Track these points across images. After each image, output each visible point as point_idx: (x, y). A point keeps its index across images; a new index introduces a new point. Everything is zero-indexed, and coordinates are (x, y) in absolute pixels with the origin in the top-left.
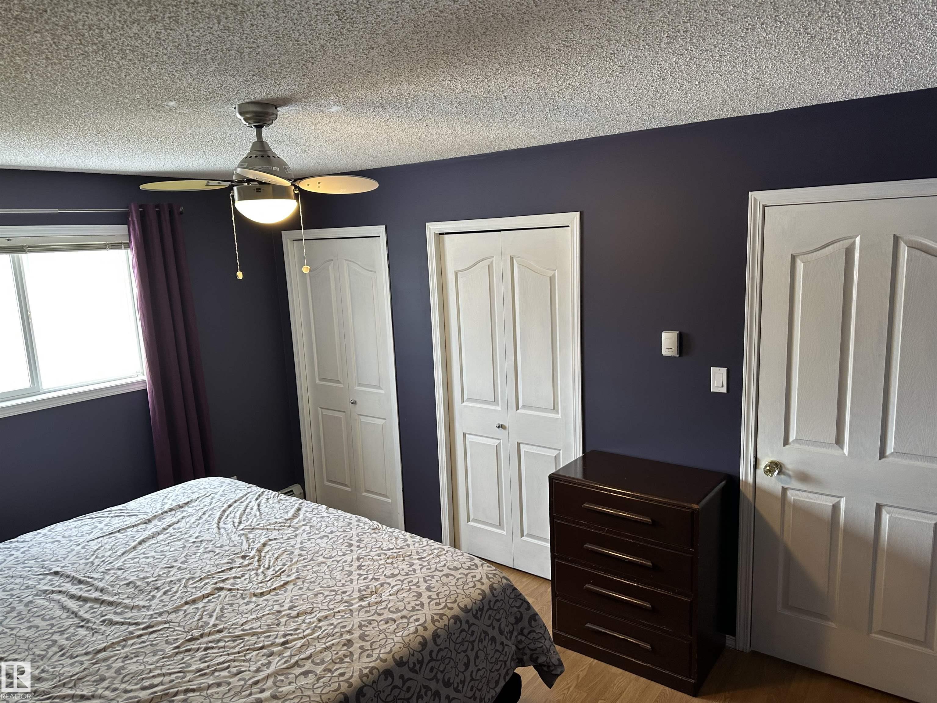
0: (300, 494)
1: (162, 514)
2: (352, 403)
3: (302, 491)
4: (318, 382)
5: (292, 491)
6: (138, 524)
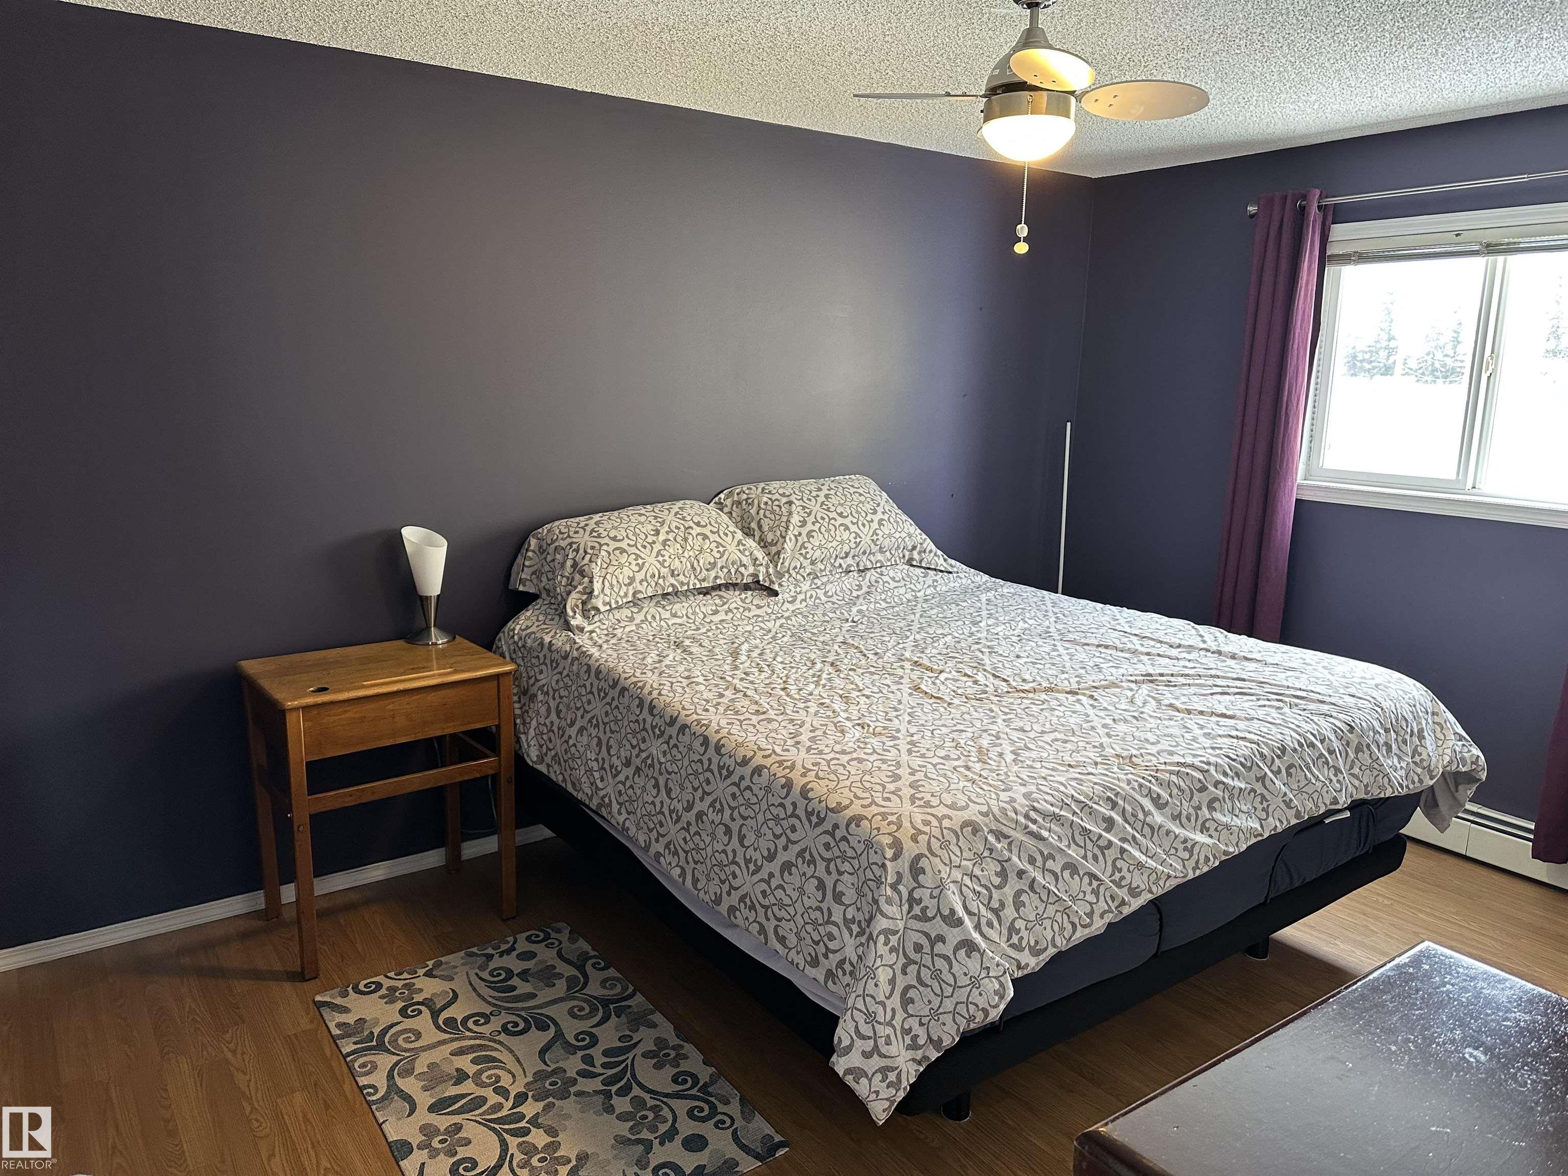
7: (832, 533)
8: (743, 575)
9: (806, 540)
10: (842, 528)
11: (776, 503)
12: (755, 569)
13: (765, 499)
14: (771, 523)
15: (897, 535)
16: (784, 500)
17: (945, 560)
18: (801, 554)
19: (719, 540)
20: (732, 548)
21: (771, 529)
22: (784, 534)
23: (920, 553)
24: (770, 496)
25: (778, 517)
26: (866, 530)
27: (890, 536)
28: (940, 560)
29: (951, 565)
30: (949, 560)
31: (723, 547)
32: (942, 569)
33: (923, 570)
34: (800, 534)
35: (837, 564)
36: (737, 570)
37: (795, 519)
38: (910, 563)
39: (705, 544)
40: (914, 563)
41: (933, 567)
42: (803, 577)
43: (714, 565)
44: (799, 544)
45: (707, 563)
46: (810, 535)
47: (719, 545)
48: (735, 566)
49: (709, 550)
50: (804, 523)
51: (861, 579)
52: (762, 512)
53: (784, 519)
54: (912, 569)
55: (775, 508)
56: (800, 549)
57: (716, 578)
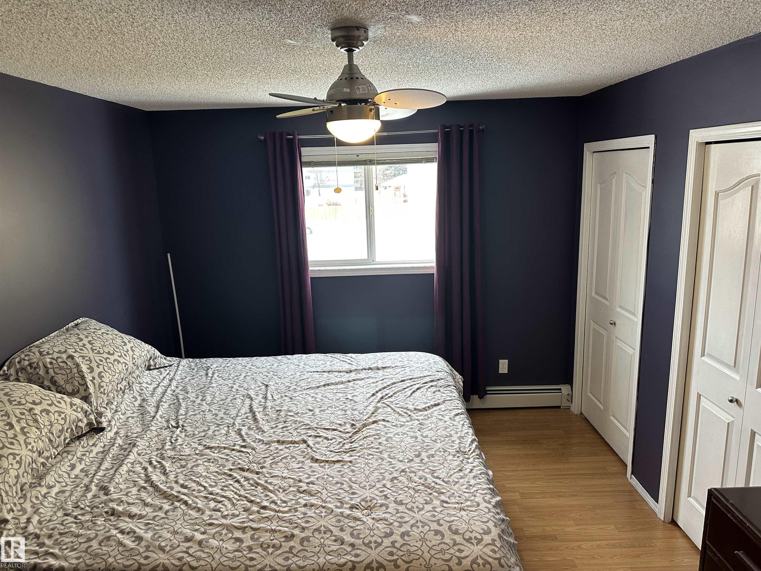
0: (568, 395)
1: (362, 370)
2: (611, 324)
3: (571, 393)
4: (593, 294)
5: (560, 389)
6: (343, 372)
7: (112, 368)
8: (81, 428)
9: (100, 381)
10: (116, 362)
11: (60, 360)
12: (88, 419)
13: (48, 360)
14: (65, 377)
15: (143, 354)
16: (64, 356)
17: (165, 359)
18: (101, 393)
19: (57, 409)
20: (69, 411)
21: (67, 382)
22: (81, 382)
23: (153, 360)
24: (50, 356)
25: (68, 371)
26: (127, 358)
27: (140, 356)
28: (163, 360)
29: (170, 361)
30: (167, 358)
31: (63, 413)
32: (167, 365)
33: (157, 370)
34: (94, 378)
35: (119, 389)
36: (77, 426)
37: (84, 368)
38: (149, 369)
39: (51, 417)
40: (152, 368)
41: (162, 366)
42: (105, 408)
43: (61, 431)
44: (97, 385)
45: (58, 431)
46: (100, 376)
47: (60, 413)
48: (75, 424)
49: (56, 421)
50: (91, 370)
51: (132, 392)
52: (51, 371)
53: (75, 371)
54: (151, 372)
55: (61, 364)
56: (100, 389)
57: (65, 440)
